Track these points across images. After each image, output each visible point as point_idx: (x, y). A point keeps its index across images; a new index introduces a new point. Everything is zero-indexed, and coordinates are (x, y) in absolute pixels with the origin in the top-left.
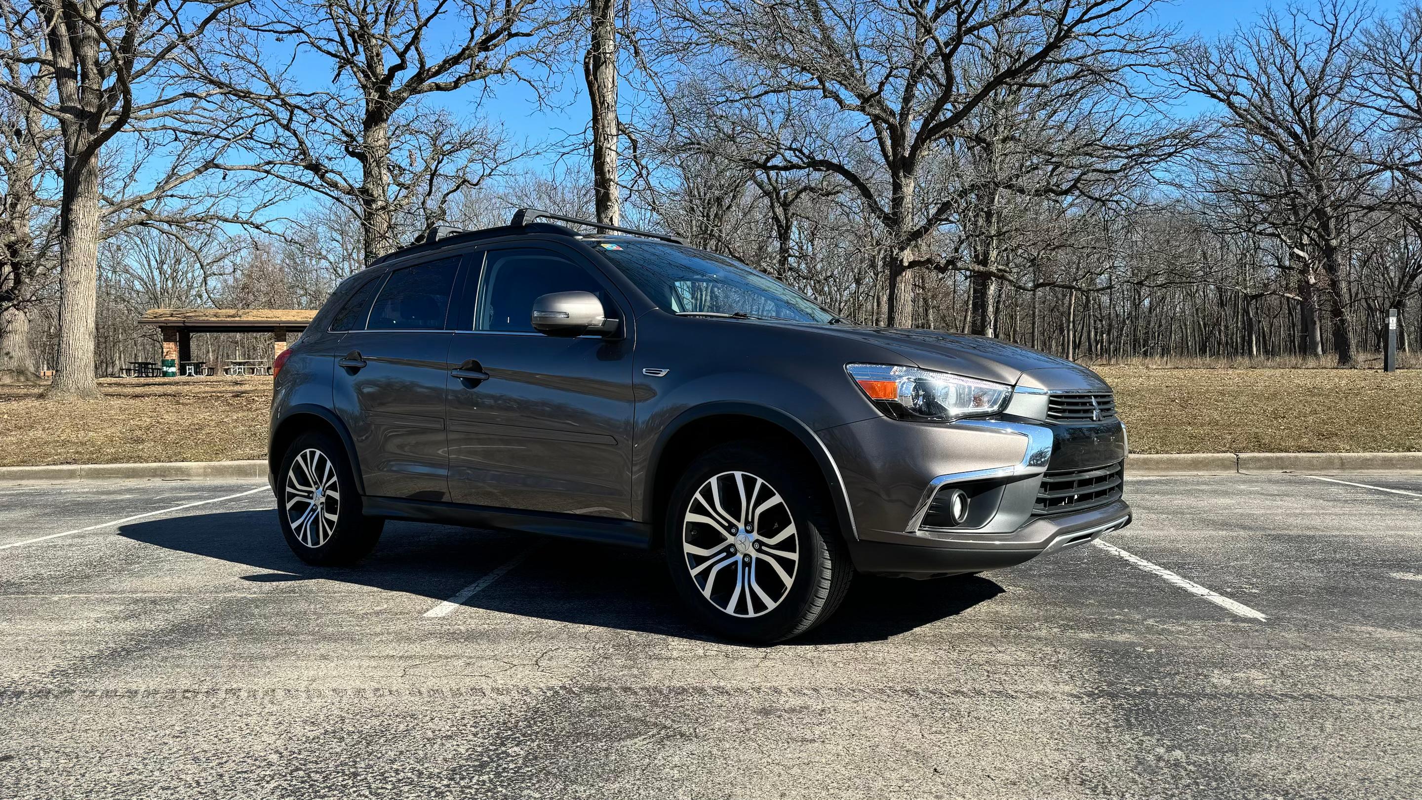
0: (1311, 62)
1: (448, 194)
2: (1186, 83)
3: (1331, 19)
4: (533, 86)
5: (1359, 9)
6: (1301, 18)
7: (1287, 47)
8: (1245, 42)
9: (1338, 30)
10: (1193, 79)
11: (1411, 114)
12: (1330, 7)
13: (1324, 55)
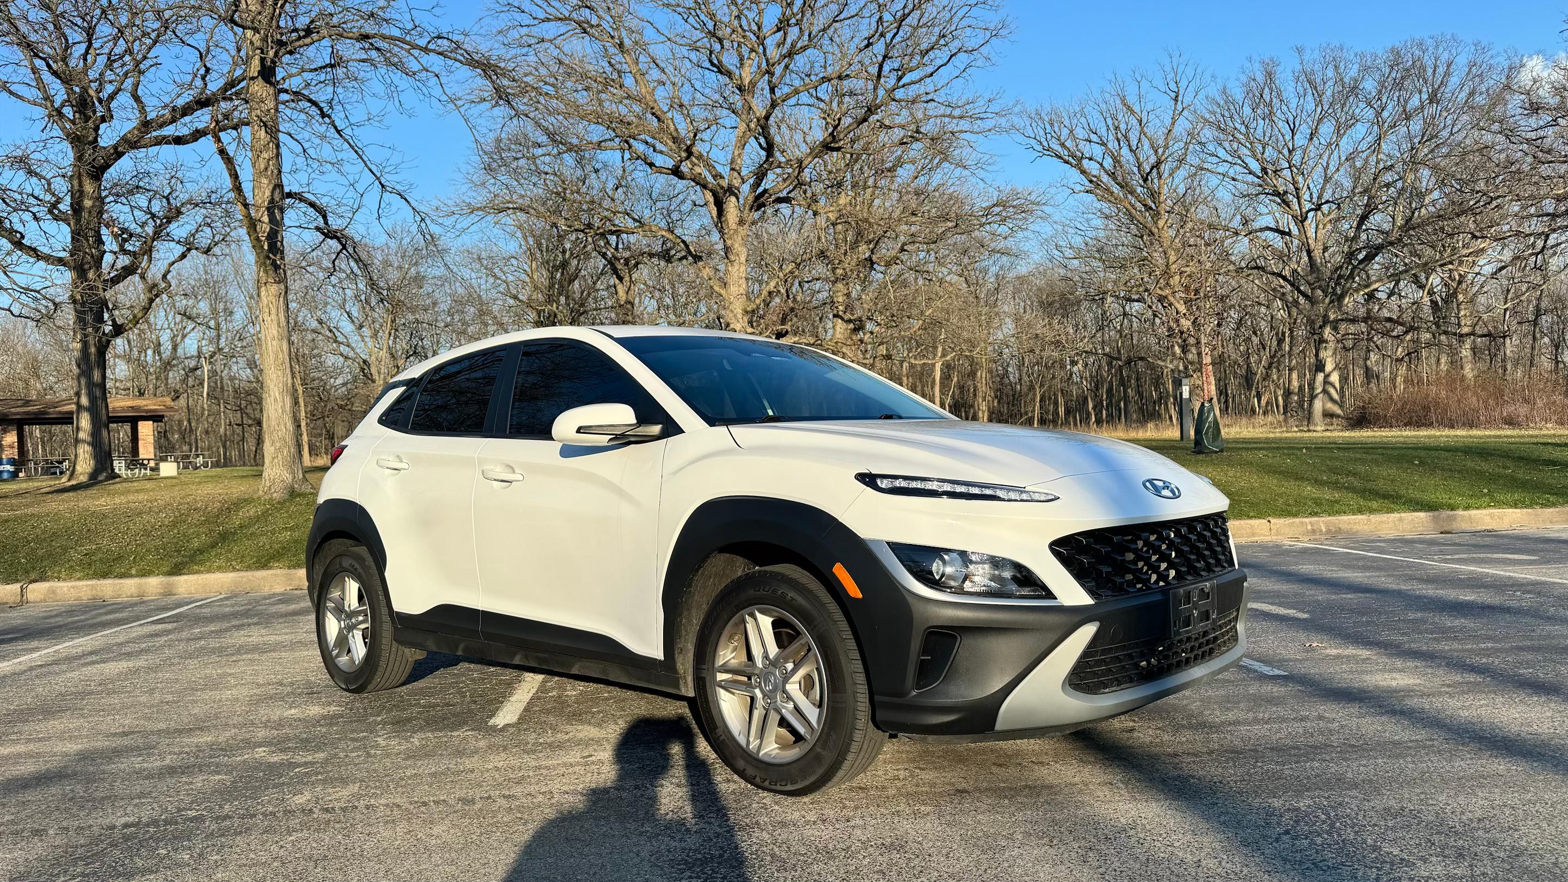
0: (1156, 129)
1: (173, 263)
2: (1040, 148)
3: (1173, 86)
4: (297, 140)
5: (1198, 77)
6: (1144, 84)
7: (1133, 112)
8: (1096, 107)
9: (1180, 98)
10: (1045, 144)
11: (1256, 180)
12: (1172, 75)
13: (1168, 122)
